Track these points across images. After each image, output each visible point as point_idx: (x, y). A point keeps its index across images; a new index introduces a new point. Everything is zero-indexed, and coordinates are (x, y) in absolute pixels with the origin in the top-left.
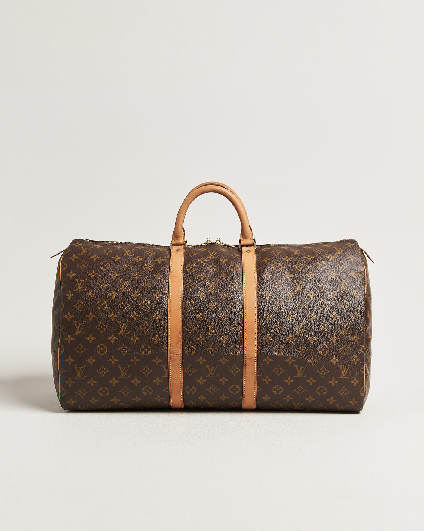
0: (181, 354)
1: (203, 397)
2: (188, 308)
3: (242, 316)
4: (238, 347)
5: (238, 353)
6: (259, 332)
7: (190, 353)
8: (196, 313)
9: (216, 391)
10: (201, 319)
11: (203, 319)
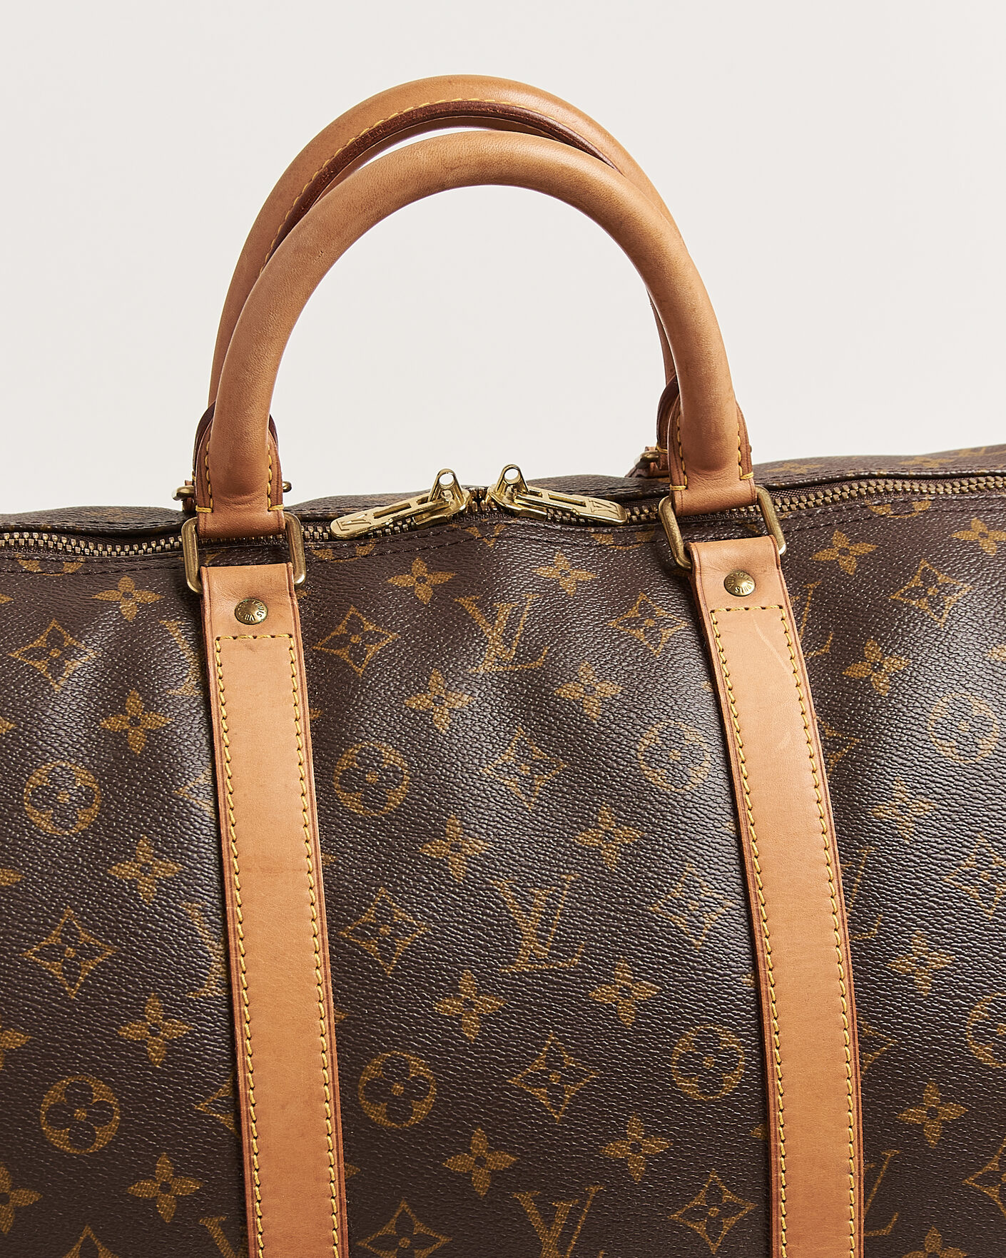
3: (757, 1132)
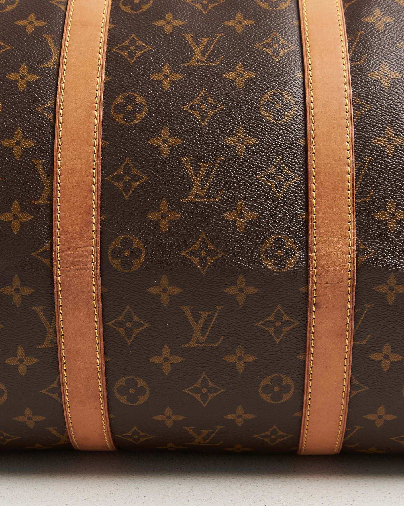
0: (96, 267)
1: (173, 414)
2: (122, 116)
4: (291, 243)
5: (290, 264)
6: (360, 194)
7: (127, 263)
8: (149, 131)
9: (215, 394)
10: (165, 151)
11: (172, 148)
